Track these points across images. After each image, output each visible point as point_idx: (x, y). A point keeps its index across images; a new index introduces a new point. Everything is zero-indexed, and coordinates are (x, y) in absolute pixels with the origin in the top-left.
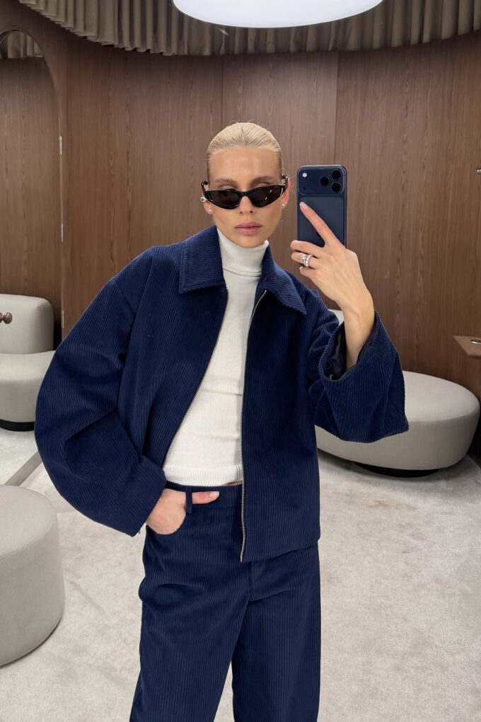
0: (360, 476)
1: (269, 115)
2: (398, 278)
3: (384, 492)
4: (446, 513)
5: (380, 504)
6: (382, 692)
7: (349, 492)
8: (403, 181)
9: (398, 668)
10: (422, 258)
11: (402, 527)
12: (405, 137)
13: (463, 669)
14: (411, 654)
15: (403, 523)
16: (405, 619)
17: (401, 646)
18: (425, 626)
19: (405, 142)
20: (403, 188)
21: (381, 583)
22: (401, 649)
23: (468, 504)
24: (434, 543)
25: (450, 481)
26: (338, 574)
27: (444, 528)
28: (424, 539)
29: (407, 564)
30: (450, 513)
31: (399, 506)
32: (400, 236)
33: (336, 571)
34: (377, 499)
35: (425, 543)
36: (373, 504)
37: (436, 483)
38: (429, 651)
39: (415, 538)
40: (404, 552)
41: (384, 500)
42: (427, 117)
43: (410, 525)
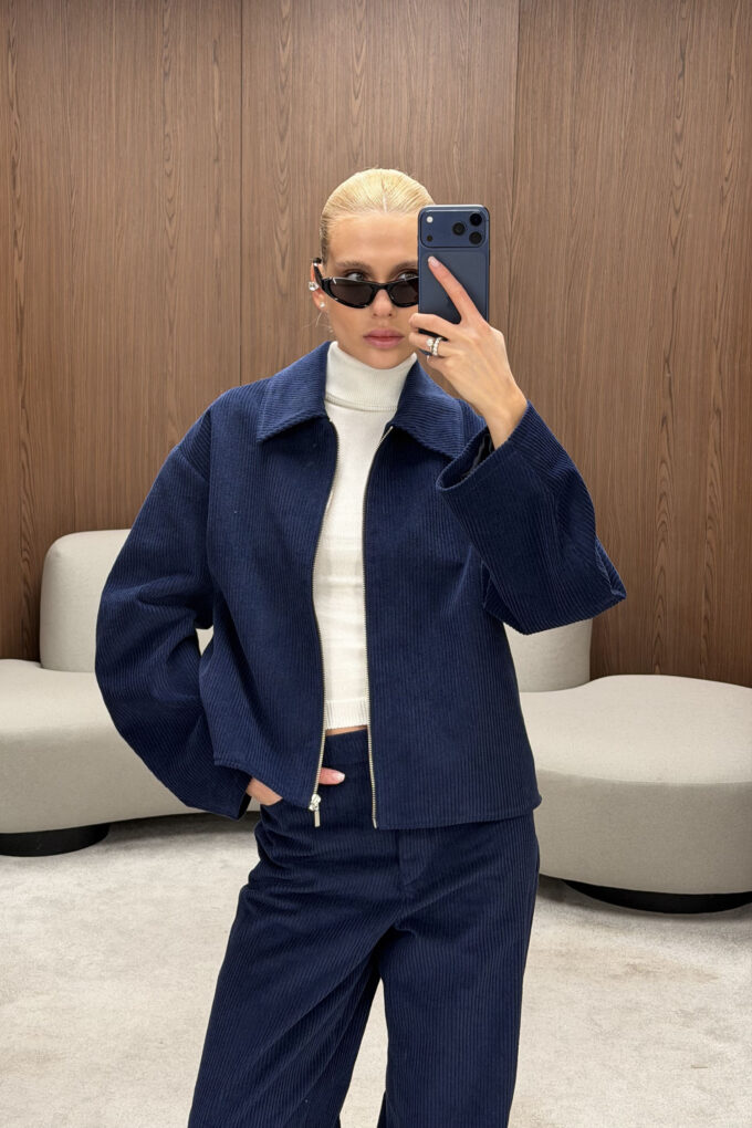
1: (358, 71)
2: (663, 461)
3: (642, 945)
5: (634, 970)
7: (564, 949)
8: (674, 231)
10: (718, 412)
11: (688, 1017)
12: (679, 123)
15: (690, 1009)
19: (679, 138)
20: (674, 248)
26: (553, 1116)
28: (736, 1040)
29: (703, 1089)
31: (676, 973)
33: (551, 1111)
34: (632, 961)
35: (739, 1046)
36: (620, 971)
39: (718, 1038)
40: (694, 1067)
41: (643, 962)
42: (729, 77)
43: (703, 1011)
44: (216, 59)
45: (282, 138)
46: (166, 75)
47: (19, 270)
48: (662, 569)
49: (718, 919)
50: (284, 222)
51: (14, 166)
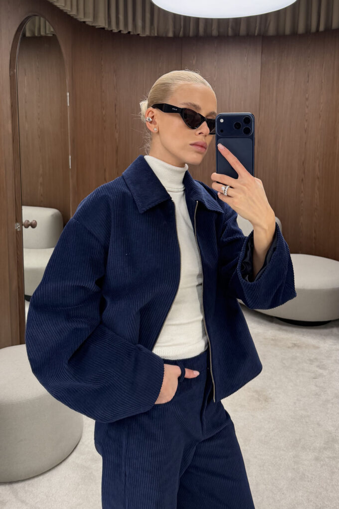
0: (280, 326)
2: (302, 192)
3: (297, 337)
5: (295, 345)
6: (308, 476)
7: (273, 338)
8: (306, 126)
9: (317, 459)
10: (318, 178)
11: (311, 361)
12: (307, 96)
14: (325, 449)
15: (312, 358)
16: (319, 425)
17: (318, 443)
18: (332, 428)
19: (307, 99)
20: (306, 131)
21: (301, 400)
22: (318, 445)
24: (333, 371)
29: (317, 386)
31: (308, 346)
32: (303, 163)
34: (294, 342)
35: (327, 371)
36: (290, 345)
39: (320, 368)
40: (314, 378)
41: (298, 342)
42: (322, 82)
43: (316, 359)
47: (117, 135)
49: (320, 328)
51: (115, 105)
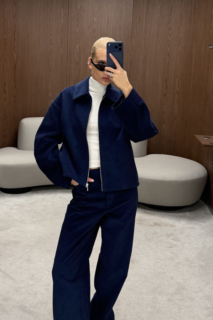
0: (145, 210)
1: (96, 11)
2: (165, 104)
3: (158, 218)
4: (190, 228)
5: (156, 224)
6: (162, 311)
7: (139, 219)
8: (168, 51)
9: (170, 300)
10: (178, 93)
11: (168, 236)
12: (170, 25)
13: (201, 299)
14: (176, 294)
15: (169, 234)
16: (172, 278)
17: (170, 290)
18: (182, 281)
19: (170, 29)
20: (168, 54)
21: (159, 262)
23: (201, 223)
24: (185, 243)
25: (192, 213)
27: (190, 235)
28: (179, 241)
29: (172, 253)
30: (192, 228)
31: (166, 225)
32: (166, 81)
33: (136, 258)
34: (155, 222)
35: (180, 243)
36: (153, 224)
37: (184, 213)
38: (184, 292)
39: (175, 241)
40: (170, 247)
41: (158, 222)
42: (182, 15)
43: (172, 234)
44: (63, 7)
45: (78, 26)
46: (51, 11)
47: (15, 56)
48: (164, 130)
49: (175, 212)
50: (78, 46)
51: (15, 31)
